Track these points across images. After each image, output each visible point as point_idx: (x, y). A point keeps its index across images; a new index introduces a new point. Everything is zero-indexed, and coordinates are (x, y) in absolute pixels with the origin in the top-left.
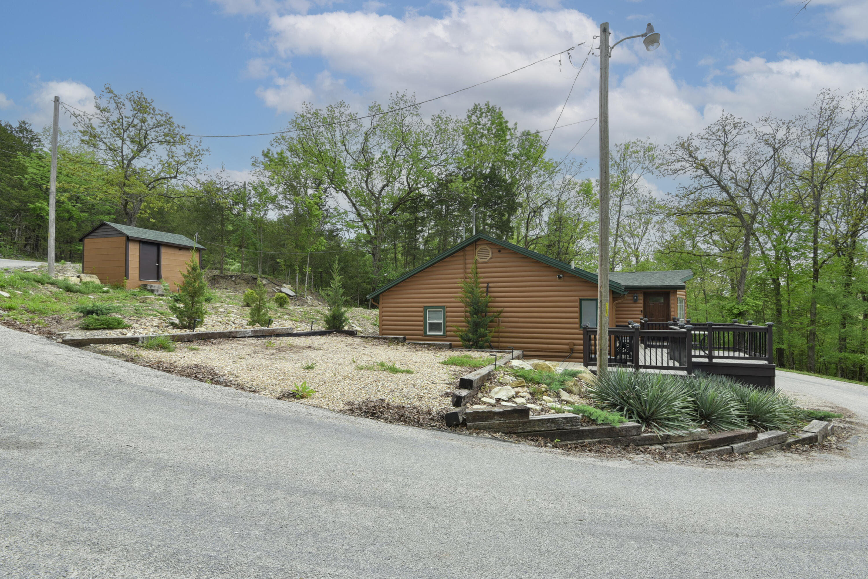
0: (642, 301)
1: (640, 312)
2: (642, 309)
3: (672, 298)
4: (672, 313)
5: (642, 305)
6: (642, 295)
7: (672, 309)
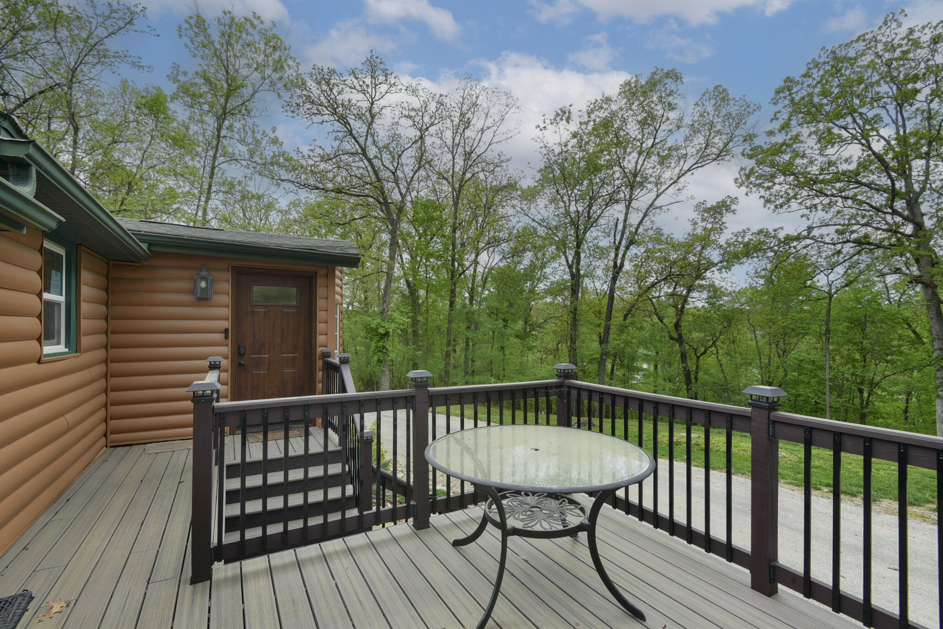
0: (227, 299)
1: (220, 337)
2: (226, 324)
3: (321, 291)
4: (321, 339)
5: (227, 312)
6: (228, 275)
7: (321, 327)
